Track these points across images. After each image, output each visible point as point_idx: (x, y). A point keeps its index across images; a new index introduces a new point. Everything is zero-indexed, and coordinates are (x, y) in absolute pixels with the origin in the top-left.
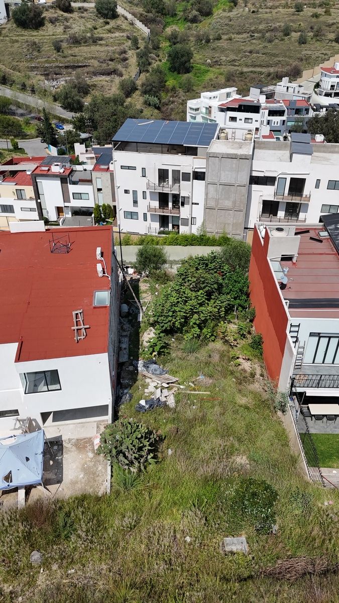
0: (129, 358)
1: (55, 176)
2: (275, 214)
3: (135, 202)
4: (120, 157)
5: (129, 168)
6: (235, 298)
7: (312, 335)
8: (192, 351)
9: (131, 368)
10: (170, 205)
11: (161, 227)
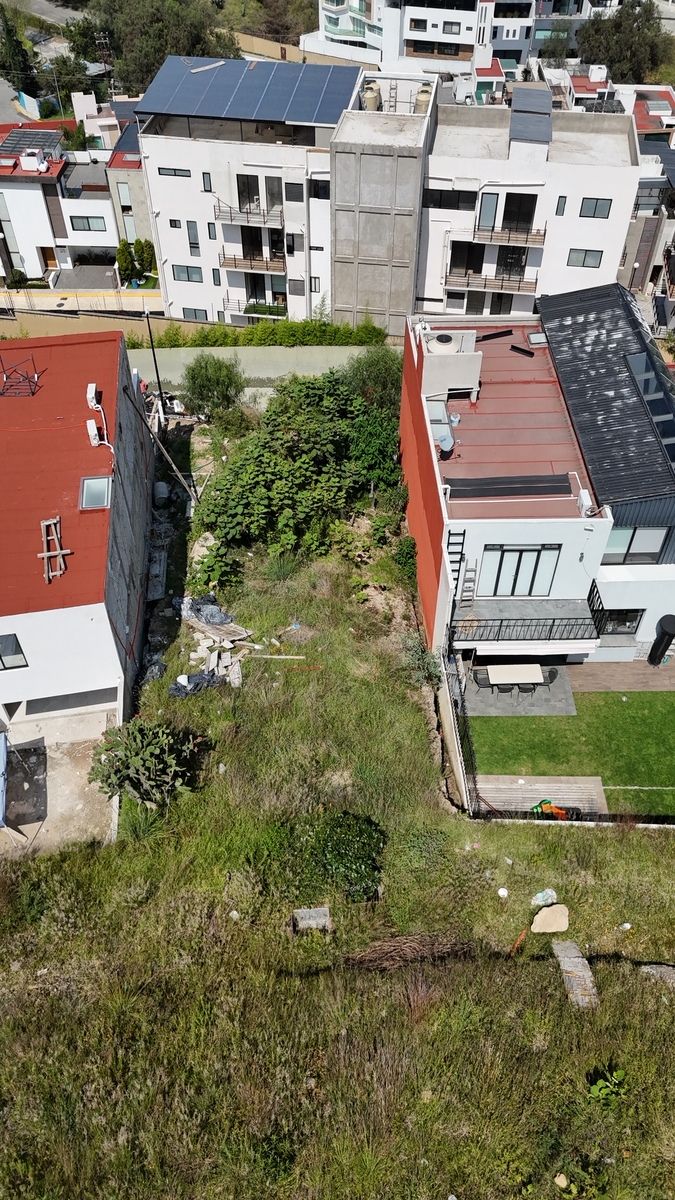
0: (166, 592)
1: (28, 180)
2: (478, 270)
3: (194, 246)
4: (156, 149)
5: (176, 172)
6: (371, 468)
7: (487, 548)
8: (283, 576)
9: (168, 612)
10: (266, 250)
11: (249, 297)
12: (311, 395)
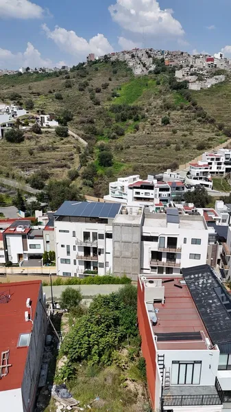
0: (46, 383)
1: (18, 234)
2: (161, 260)
3: (68, 253)
5: (64, 231)
6: (127, 329)
7: (174, 362)
8: (93, 376)
9: (46, 392)
10: (92, 254)
11: (85, 268)
12: (106, 301)
